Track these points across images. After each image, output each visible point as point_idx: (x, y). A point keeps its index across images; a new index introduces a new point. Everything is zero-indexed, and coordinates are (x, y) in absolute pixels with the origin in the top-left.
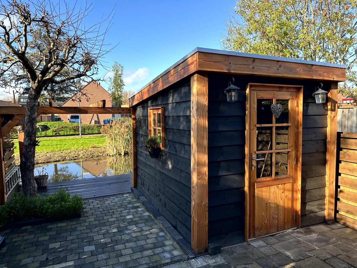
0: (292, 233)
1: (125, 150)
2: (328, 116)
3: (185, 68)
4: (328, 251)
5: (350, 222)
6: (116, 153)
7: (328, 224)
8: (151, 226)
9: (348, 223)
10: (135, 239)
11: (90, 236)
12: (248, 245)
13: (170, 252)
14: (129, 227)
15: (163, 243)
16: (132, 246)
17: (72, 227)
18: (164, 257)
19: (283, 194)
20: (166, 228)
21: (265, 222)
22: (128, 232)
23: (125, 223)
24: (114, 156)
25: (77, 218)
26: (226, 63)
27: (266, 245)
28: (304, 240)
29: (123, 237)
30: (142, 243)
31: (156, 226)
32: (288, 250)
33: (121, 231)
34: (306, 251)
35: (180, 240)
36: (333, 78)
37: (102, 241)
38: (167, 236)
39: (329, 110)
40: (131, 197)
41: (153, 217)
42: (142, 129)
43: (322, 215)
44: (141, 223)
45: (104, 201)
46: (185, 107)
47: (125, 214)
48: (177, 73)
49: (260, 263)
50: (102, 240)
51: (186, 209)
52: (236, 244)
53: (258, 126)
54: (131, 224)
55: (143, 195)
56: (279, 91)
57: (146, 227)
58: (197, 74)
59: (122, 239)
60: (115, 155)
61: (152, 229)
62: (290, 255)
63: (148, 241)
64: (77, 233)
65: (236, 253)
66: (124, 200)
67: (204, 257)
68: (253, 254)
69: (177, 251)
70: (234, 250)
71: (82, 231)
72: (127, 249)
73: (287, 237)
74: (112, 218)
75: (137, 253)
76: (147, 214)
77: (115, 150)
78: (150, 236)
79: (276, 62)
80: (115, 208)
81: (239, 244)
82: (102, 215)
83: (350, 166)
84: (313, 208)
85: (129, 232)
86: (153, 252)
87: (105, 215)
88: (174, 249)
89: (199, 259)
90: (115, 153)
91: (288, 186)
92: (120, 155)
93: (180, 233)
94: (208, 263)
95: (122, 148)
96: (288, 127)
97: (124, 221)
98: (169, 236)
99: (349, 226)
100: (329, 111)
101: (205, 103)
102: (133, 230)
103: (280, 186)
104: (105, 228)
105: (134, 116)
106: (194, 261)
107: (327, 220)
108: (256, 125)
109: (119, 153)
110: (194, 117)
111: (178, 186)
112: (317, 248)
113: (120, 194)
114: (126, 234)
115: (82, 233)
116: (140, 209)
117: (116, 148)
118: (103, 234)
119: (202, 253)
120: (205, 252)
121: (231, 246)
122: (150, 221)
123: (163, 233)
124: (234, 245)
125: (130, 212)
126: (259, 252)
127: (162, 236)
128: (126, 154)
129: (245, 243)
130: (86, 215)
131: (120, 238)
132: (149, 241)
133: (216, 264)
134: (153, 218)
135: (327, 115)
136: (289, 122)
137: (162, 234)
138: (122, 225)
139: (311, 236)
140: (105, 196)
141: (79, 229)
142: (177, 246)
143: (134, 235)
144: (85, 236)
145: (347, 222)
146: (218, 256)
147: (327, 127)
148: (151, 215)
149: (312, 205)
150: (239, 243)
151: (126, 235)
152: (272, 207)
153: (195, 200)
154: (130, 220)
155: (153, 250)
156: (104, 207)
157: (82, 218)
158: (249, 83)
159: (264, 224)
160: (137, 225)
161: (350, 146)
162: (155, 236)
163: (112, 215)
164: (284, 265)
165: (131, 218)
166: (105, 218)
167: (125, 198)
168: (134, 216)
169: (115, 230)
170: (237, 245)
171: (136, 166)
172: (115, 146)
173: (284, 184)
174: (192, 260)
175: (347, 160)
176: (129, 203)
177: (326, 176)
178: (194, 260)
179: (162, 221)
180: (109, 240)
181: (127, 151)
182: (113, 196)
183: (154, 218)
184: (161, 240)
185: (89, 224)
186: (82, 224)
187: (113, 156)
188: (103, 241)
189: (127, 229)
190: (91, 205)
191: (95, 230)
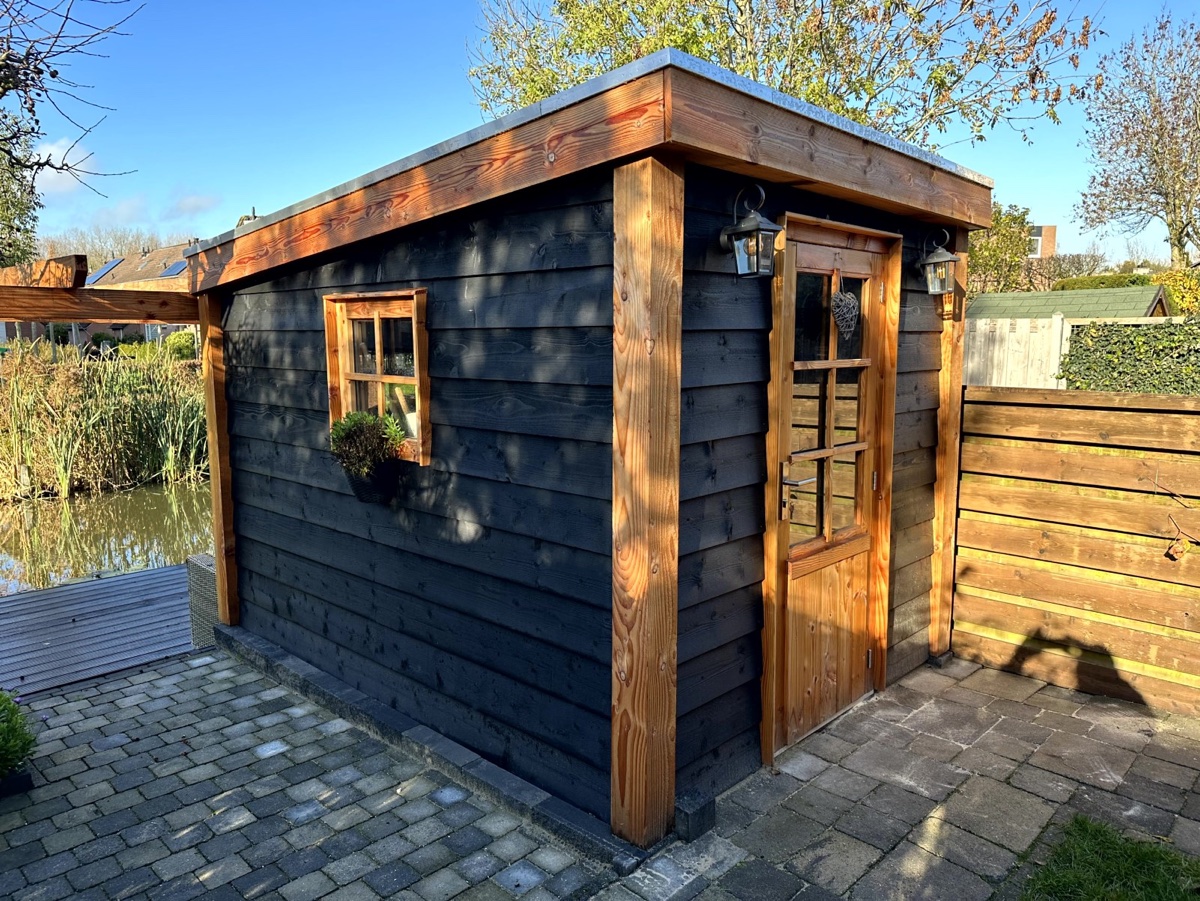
0: (870, 708)
1: (72, 476)
2: (942, 335)
3: (587, 132)
4: (995, 749)
5: (994, 651)
6: (30, 488)
7: (940, 666)
8: (386, 771)
9: (986, 656)
10: (355, 839)
11: (132, 869)
12: (776, 775)
13: (526, 860)
14: (297, 792)
15: (480, 831)
16: (357, 872)
17: (14, 843)
18: (518, 886)
19: (850, 590)
20: (460, 769)
21: (810, 689)
22: (303, 814)
23: (268, 778)
24: (20, 501)
25: (17, 797)
26: (746, 126)
27: (826, 764)
28: (917, 728)
29: (293, 837)
30: (394, 848)
31: (407, 770)
32: (898, 768)
33: (268, 816)
34: (945, 762)
35: (544, 804)
36: (970, 217)
37: (206, 880)
38: (473, 798)
39: (946, 317)
40: (230, 663)
41: (374, 735)
42: (275, 385)
43: (925, 641)
44: (337, 768)
45: (111, 697)
46: (563, 292)
47: (246, 741)
48: (529, 152)
49: (852, 831)
50: (207, 875)
51: (570, 687)
52: (741, 780)
53: (798, 366)
54: (297, 779)
55: (288, 652)
56: (847, 248)
57: (369, 779)
58: (655, 157)
59: (295, 853)
60: (27, 497)
61: (399, 783)
62: (912, 783)
63: (409, 833)
64: (58, 866)
65: (758, 812)
66: (202, 682)
67: (669, 851)
68: (812, 806)
69: (553, 850)
70: (747, 803)
71: (80, 853)
72: (345, 890)
73: (866, 726)
74: (196, 765)
75: (399, 894)
76: (339, 725)
77: (25, 478)
78: (407, 813)
79: (861, 143)
80: (184, 720)
81: (748, 780)
82: (136, 760)
83: (992, 487)
84: (907, 622)
85: (309, 811)
86: (463, 877)
87: (156, 760)
88: (534, 845)
89: (656, 865)
90: (25, 489)
91: (860, 562)
92: (51, 494)
93: (532, 779)
94: (696, 870)
95: (60, 467)
96: (860, 369)
97: (257, 768)
98: (483, 800)
99: (991, 662)
100: (948, 319)
101: (675, 278)
102: (323, 802)
103: (843, 563)
104: (185, 815)
105: (219, 330)
106: (644, 878)
107: (936, 653)
108: (793, 363)
109: (43, 486)
110: (632, 334)
111: (517, 604)
112: (964, 747)
113: (167, 658)
114: (299, 824)
115: (83, 864)
116: (297, 711)
117: (29, 468)
118: (196, 846)
119: (657, 840)
120: (667, 833)
121: (728, 792)
122: (371, 751)
123: (455, 790)
124: (738, 787)
125: (261, 728)
126: (823, 795)
127: (457, 803)
128: (78, 489)
129: (763, 771)
130: (53, 773)
131: (284, 846)
132: (420, 834)
133: (725, 870)
134: (378, 738)
135: (941, 332)
136: (864, 354)
137: (449, 795)
138: (259, 791)
139: (922, 712)
140: (103, 676)
141: (54, 843)
142: (539, 831)
143: (339, 821)
144: (108, 870)
145: (983, 653)
146: (711, 836)
147: (939, 370)
148: (362, 728)
149: (904, 614)
150: (749, 774)
151: (305, 829)
152: (826, 636)
153: (635, 649)
154: (284, 763)
155: (455, 866)
156: (123, 724)
157: (41, 790)
158: (788, 214)
159: (806, 695)
160: (326, 777)
161: (994, 427)
162: (426, 809)
163: (186, 754)
164: (921, 822)
165: (283, 754)
166: (162, 770)
167: (203, 671)
168: (288, 743)
169: (242, 818)
170: (743, 784)
171: (233, 539)
172: (23, 461)
173: (852, 557)
174: (636, 874)
175: (983, 468)
176: (237, 691)
177: (934, 521)
178: (644, 874)
179: (432, 742)
180: (239, 869)
181: (79, 480)
182: (142, 672)
183: (383, 735)
184: (464, 822)
185: (96, 812)
186: (58, 820)
187: (16, 501)
188: (211, 877)
189: (295, 804)
190: (51, 722)
191: (144, 837)
